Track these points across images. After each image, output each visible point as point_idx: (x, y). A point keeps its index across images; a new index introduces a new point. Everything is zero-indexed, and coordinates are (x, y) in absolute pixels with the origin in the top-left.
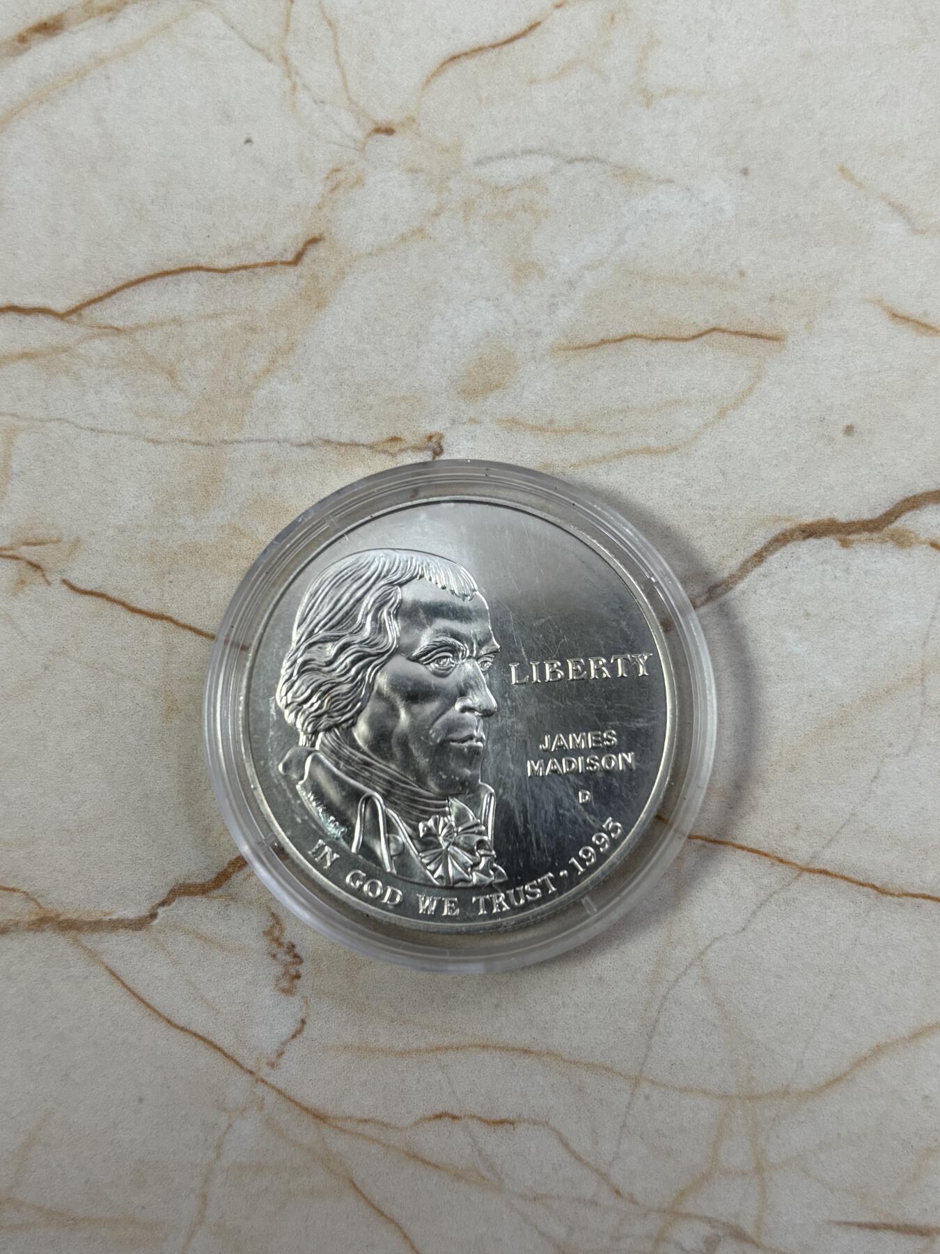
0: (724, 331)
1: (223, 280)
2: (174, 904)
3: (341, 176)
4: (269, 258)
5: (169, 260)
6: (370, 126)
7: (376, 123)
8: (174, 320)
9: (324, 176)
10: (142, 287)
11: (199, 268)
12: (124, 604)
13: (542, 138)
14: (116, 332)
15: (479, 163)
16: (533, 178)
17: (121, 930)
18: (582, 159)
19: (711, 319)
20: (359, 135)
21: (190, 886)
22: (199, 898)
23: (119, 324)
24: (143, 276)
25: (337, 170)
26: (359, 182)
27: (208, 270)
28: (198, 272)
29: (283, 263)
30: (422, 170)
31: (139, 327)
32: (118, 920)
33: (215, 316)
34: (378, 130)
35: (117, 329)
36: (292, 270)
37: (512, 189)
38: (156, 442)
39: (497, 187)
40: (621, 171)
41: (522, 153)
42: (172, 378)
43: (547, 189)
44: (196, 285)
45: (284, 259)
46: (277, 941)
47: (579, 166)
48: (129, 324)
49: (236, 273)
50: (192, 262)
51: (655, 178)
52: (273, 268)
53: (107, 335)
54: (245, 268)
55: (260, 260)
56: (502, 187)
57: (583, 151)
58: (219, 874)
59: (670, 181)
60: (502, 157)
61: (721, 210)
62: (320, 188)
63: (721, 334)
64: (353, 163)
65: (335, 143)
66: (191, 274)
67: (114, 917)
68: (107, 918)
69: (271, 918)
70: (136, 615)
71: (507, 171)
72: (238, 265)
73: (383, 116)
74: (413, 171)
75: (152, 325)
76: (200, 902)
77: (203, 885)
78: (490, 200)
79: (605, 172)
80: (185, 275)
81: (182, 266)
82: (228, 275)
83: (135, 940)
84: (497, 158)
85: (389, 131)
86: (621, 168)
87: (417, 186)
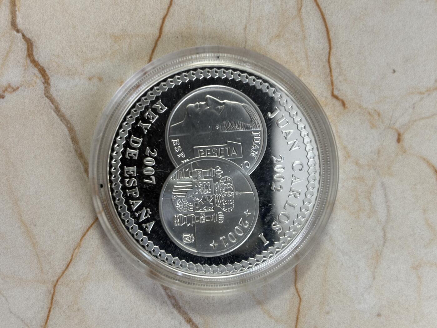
0: (300, 304)
1: (324, 60)
2: (23, 40)
3: (376, 117)
4: (335, 82)
5: (335, 34)
6: (401, 131)
7: (403, 134)
8: (305, 37)
9: (376, 108)
10: (321, 21)
11: (330, 48)
12: (167, 14)
13: (396, 215)
14: (299, 8)
15: (383, 184)
16: (376, 211)
17: (11, 16)
18: (385, 235)
19: (306, 298)
20: (397, 125)
21: (32, 48)
22: (26, 52)
23: (303, 10)
24: (327, 21)
25: (379, 115)
26: (373, 126)
27: (329, 53)
28: (329, 48)
29: (333, 89)
30: (379, 157)
31: (301, 20)
32: (16, 14)
33: (307, 57)
34: (399, 135)
35: (300, 9)
36: (329, 94)
37: (370, 201)
38: (245, 29)
39: (371, 193)
40: (379, 254)
41: (388, 206)
42: (277, 36)
43: (370, 217)
44: (322, 47)
45: (335, 90)
46: (6, 90)
47: (381, 234)
48: (303, 15)
49: (328, 66)
50: (333, 45)
51: (376, 271)
52: (330, 85)
53: (298, 4)
54: (331, 71)
55: (334, 78)
56: (371, 196)
57: (389, 235)
58: (37, 62)
59: (374, 278)
60: (386, 195)
61: (360, 303)
62: (370, 107)
63: (298, 302)
64: (382, 123)
65: (393, 114)
66: (327, 45)
67: (17, 13)
68: (17, 9)
69: (16, 87)
70: (162, 21)
71: (378, 198)
72: (332, 68)
73: (406, 137)
74: (379, 152)
75: (302, 26)
76: (24, 53)
77: (32, 54)
78: (364, 190)
79: (378, 246)
80: (327, 42)
81: (332, 40)
82: (327, 63)
83: (6, 23)
84: (385, 194)
85: (399, 140)
86: (381, 254)
87: (371, 155)
